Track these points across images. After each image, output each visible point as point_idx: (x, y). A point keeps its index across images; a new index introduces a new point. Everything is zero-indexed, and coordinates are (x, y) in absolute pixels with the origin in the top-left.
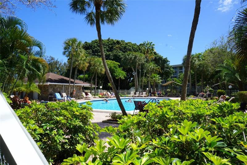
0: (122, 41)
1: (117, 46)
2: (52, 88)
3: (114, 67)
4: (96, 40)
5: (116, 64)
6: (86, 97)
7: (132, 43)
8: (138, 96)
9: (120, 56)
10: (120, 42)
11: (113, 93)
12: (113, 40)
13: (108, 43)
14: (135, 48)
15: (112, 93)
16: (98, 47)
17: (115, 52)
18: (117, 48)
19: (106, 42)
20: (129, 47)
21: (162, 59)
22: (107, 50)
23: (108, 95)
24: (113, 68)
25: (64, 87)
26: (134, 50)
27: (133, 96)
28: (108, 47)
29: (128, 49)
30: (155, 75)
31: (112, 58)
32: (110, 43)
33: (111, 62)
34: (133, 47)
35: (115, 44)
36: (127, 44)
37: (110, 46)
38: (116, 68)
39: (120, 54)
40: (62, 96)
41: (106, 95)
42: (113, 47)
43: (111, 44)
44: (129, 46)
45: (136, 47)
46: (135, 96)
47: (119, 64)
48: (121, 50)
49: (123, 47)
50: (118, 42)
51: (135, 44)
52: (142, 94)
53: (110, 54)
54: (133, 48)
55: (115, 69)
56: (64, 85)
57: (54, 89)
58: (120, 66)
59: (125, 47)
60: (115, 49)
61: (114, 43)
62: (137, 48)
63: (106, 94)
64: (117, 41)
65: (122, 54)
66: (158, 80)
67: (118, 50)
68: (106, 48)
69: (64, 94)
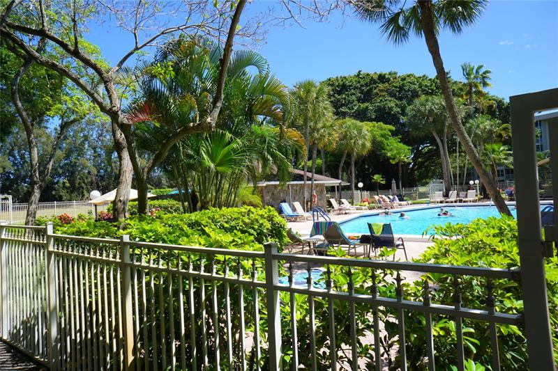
0: (390, 74)
1: (381, 86)
2: (270, 194)
3: (382, 136)
4: (330, 80)
5: (385, 130)
6: (340, 210)
7: (417, 76)
8: (455, 202)
9: (391, 109)
10: (387, 76)
11: (394, 198)
12: (368, 75)
13: (359, 82)
14: (426, 86)
15: (391, 197)
16: (336, 95)
17: (378, 102)
18: (382, 91)
19: (354, 80)
20: (413, 86)
21: (503, 104)
22: (359, 100)
23: (384, 201)
24: (379, 139)
25: (292, 188)
26: (423, 90)
27: (441, 202)
28: (358, 91)
29: (409, 90)
30: (495, 147)
31: (373, 117)
32: (362, 83)
33: (374, 126)
34: (420, 84)
35: (375, 82)
36: (403, 79)
37: (365, 89)
38: (387, 139)
39: (393, 105)
40: (294, 210)
41: (380, 202)
42: (371, 89)
43: (366, 85)
44: (409, 82)
45: (429, 84)
46: (446, 202)
47: (394, 128)
48: (392, 95)
49: (396, 87)
50: (382, 78)
51: (424, 76)
52: (466, 197)
53: (367, 107)
54: (420, 87)
55: (385, 141)
56: (292, 185)
57: (273, 194)
58: (394, 134)
59: (401, 88)
60: (377, 94)
61: (373, 81)
62: (431, 85)
63: (381, 200)
64: (380, 76)
65: (396, 105)
66: (505, 159)
67: (384, 96)
68: (354, 94)
69: (297, 205)
